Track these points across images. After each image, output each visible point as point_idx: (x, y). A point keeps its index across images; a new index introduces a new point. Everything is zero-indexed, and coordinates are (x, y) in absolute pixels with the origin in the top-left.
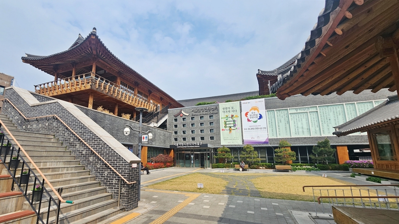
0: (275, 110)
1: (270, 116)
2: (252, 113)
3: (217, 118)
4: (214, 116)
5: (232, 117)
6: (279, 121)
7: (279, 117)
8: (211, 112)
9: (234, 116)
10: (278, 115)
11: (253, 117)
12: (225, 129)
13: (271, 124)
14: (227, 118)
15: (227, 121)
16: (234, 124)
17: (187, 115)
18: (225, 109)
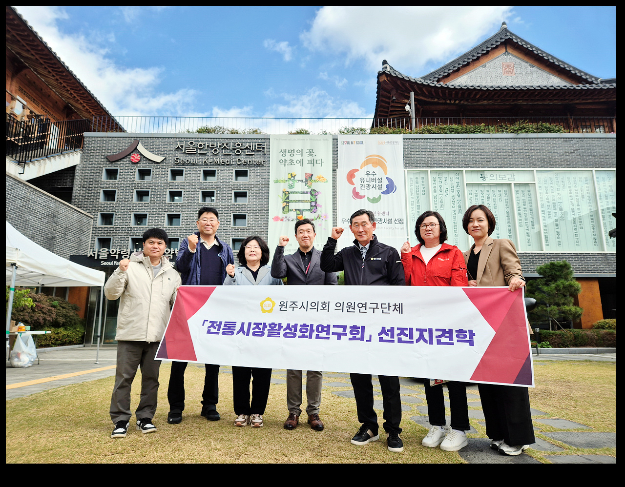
0: (429, 170)
1: (414, 187)
2: (368, 174)
3: (259, 179)
4: (251, 171)
5: (306, 181)
8: (243, 158)
9: (313, 178)
11: (368, 187)
12: (284, 215)
14: (291, 182)
15: (290, 190)
16: (313, 204)
17: (159, 159)
18: (288, 154)
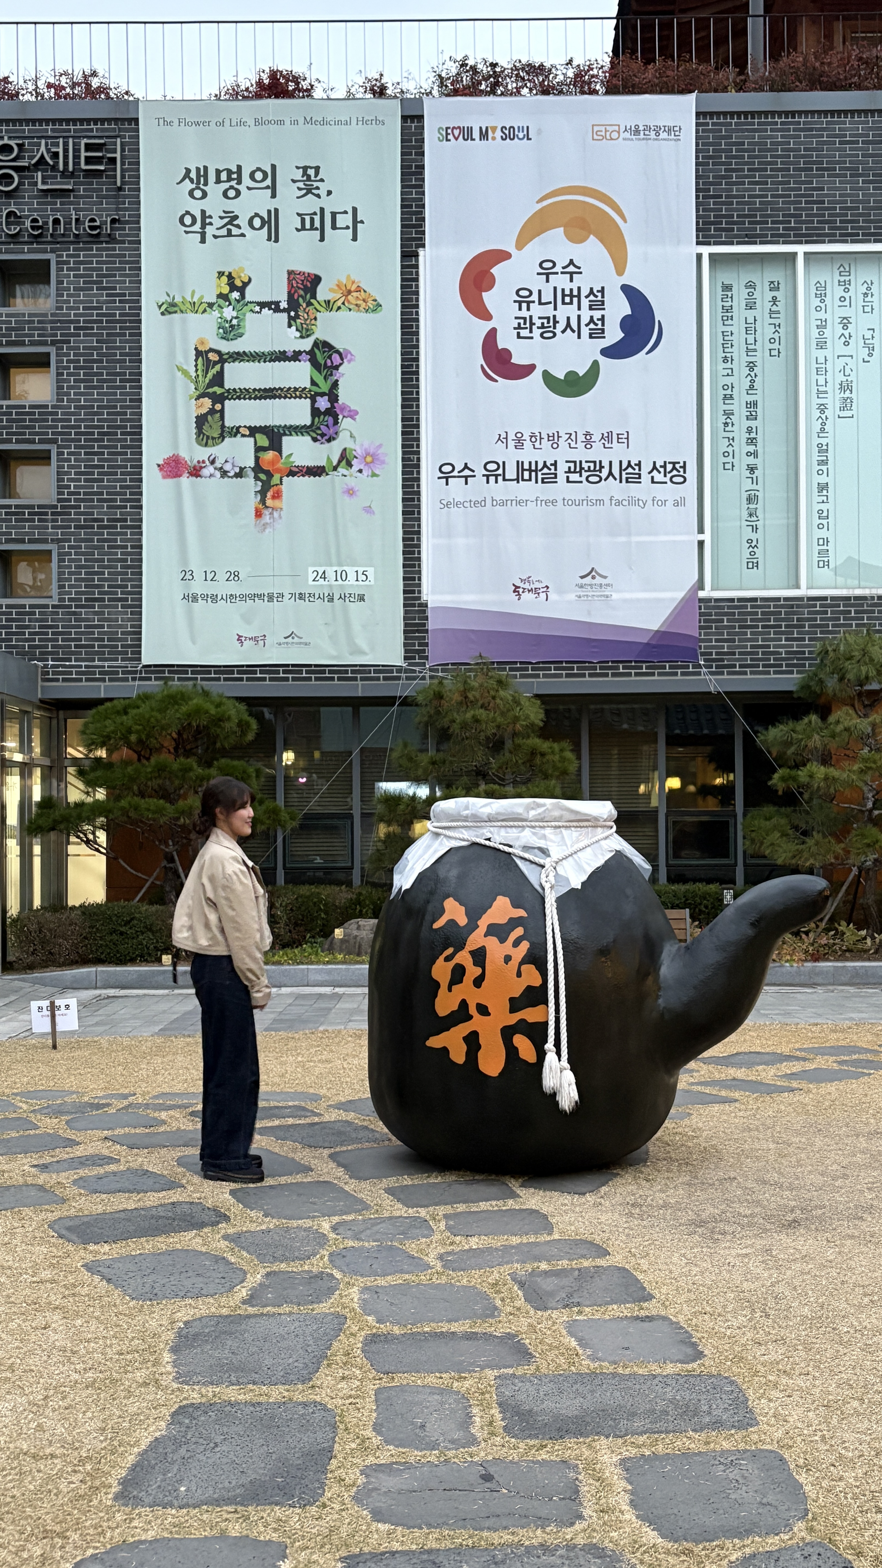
0: (800, 249)
1: (737, 327)
2: (547, 270)
3: (97, 296)
4: (65, 267)
5: (293, 304)
6: (833, 400)
7: (836, 346)
8: (29, 207)
9: (323, 293)
10: (822, 326)
11: (549, 329)
12: (202, 453)
13: (740, 423)
14: (229, 312)
15: (226, 347)
16: (323, 403)
18: (214, 190)
